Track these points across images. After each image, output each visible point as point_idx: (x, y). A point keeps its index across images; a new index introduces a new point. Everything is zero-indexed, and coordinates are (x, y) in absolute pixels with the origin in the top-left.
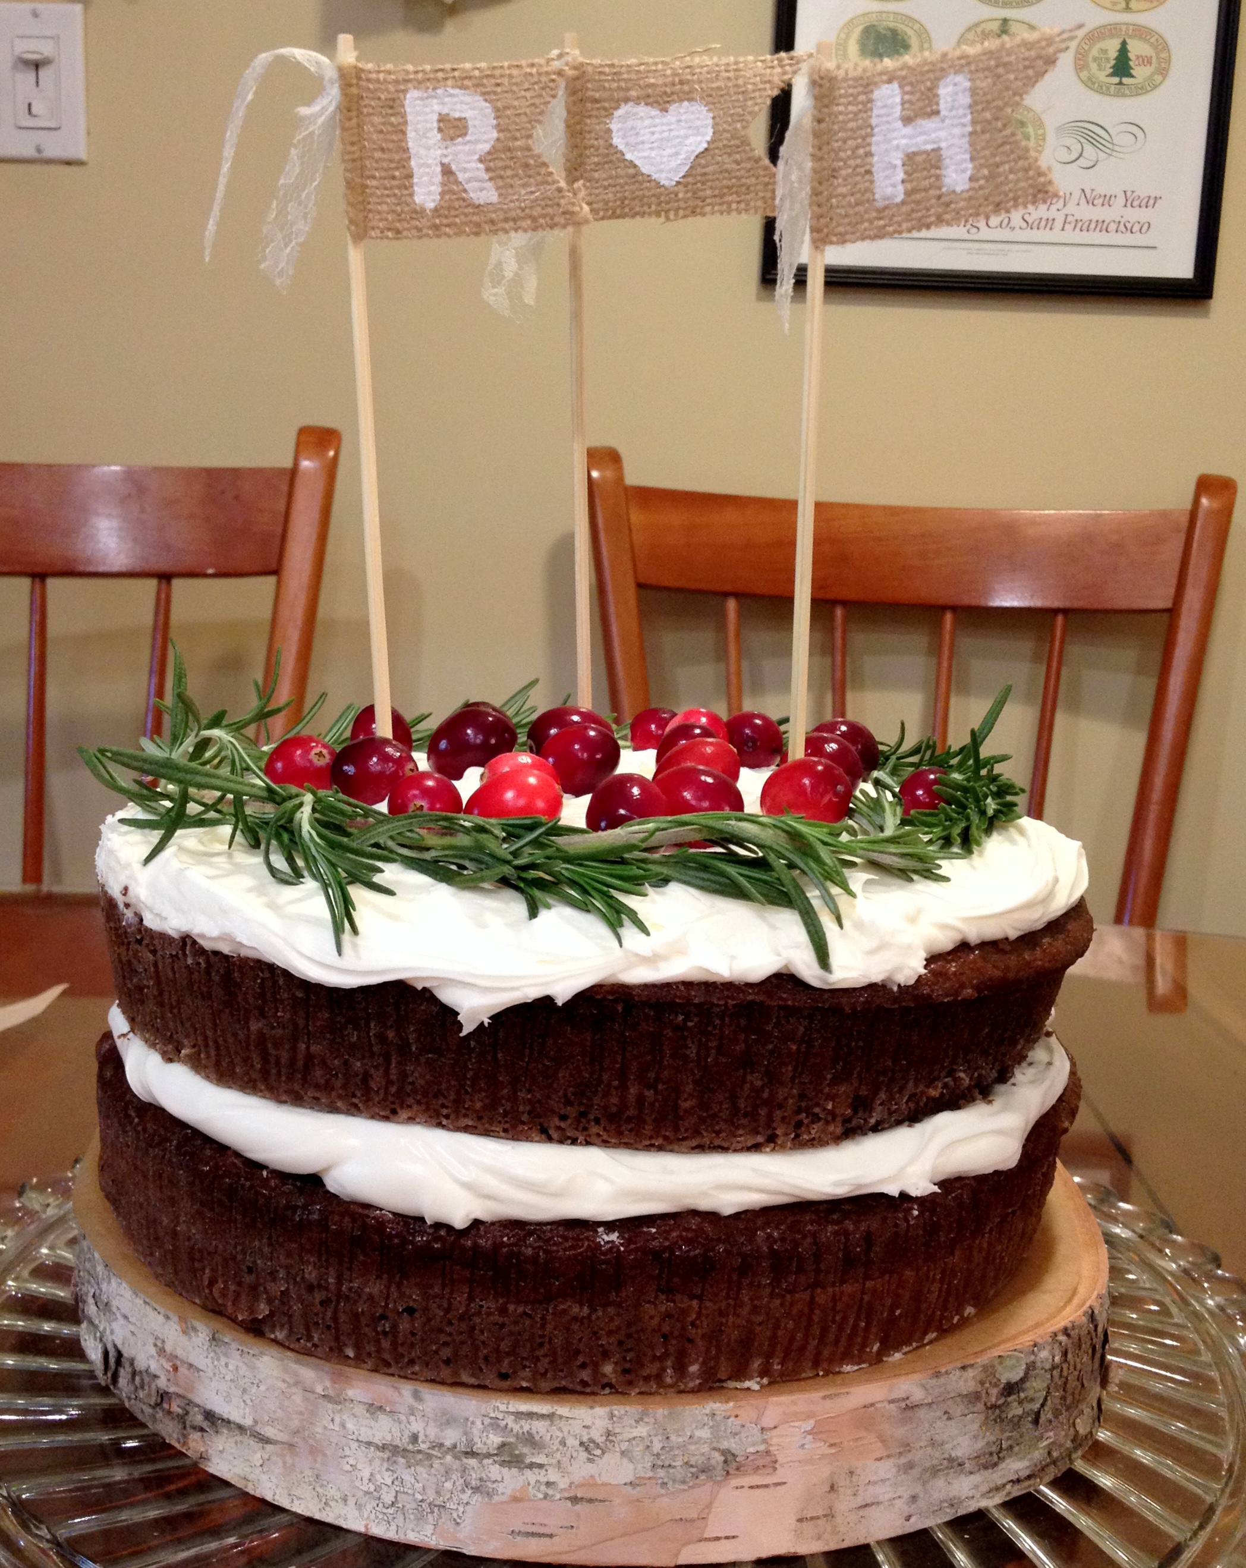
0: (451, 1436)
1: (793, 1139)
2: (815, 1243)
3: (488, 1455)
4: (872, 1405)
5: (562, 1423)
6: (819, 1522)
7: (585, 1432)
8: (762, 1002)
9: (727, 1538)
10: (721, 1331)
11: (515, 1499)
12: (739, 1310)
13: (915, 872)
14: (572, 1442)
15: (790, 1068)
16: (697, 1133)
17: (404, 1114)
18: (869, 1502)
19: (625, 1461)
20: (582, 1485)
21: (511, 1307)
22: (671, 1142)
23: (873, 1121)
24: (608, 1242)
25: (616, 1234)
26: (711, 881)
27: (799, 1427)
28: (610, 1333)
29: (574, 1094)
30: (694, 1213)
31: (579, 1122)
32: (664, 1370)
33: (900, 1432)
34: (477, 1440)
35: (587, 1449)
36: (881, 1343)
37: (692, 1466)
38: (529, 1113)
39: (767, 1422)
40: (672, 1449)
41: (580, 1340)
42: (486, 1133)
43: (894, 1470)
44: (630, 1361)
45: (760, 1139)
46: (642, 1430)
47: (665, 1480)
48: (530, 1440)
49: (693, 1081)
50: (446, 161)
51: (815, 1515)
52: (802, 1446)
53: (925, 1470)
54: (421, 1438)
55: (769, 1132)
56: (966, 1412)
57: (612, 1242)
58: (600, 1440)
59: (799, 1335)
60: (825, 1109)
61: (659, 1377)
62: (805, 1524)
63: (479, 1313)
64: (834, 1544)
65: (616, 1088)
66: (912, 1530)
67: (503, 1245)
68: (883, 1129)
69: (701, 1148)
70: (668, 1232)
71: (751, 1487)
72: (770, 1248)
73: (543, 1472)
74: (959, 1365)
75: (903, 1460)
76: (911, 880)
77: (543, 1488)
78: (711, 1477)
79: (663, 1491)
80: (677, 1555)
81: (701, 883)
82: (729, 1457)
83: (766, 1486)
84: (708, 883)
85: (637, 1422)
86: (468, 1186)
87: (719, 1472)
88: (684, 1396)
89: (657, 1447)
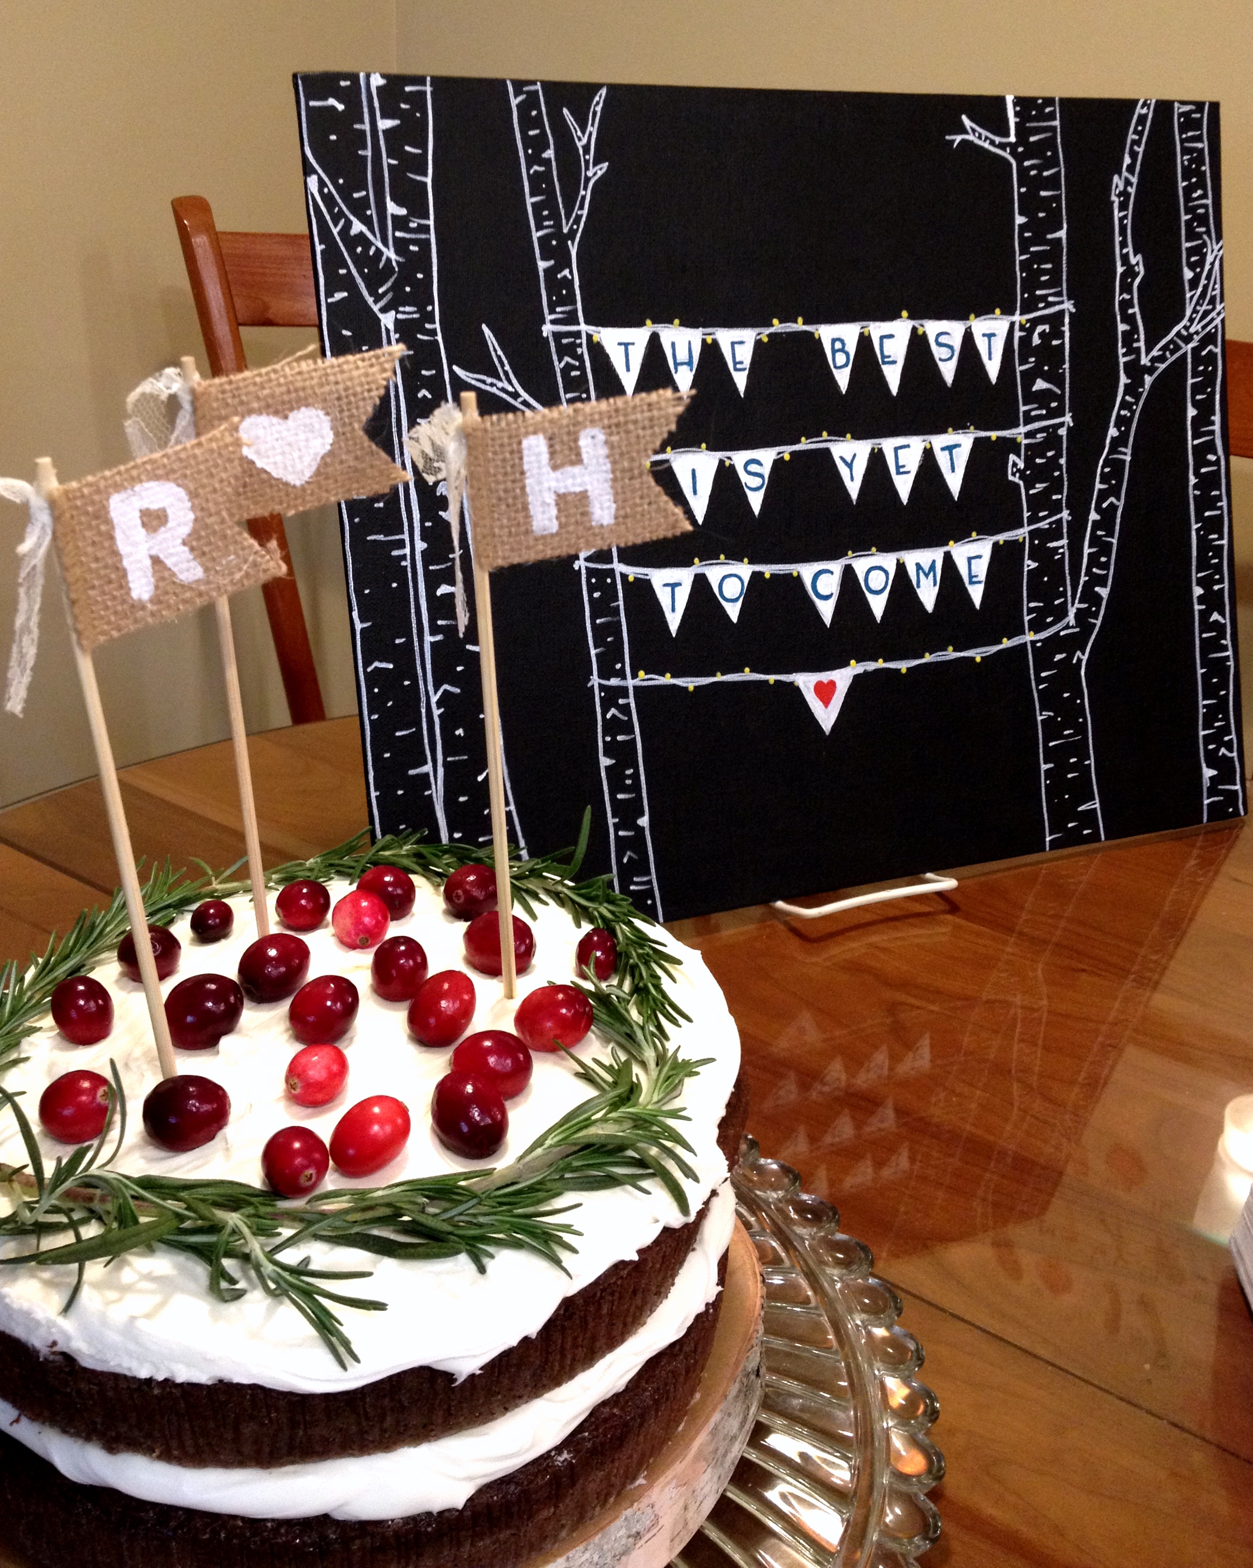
25: (565, 1451)
33: (712, 1447)
40: (604, 1554)
50: (153, 552)
57: (566, 1460)
64: (688, 1539)
83: (654, 1535)
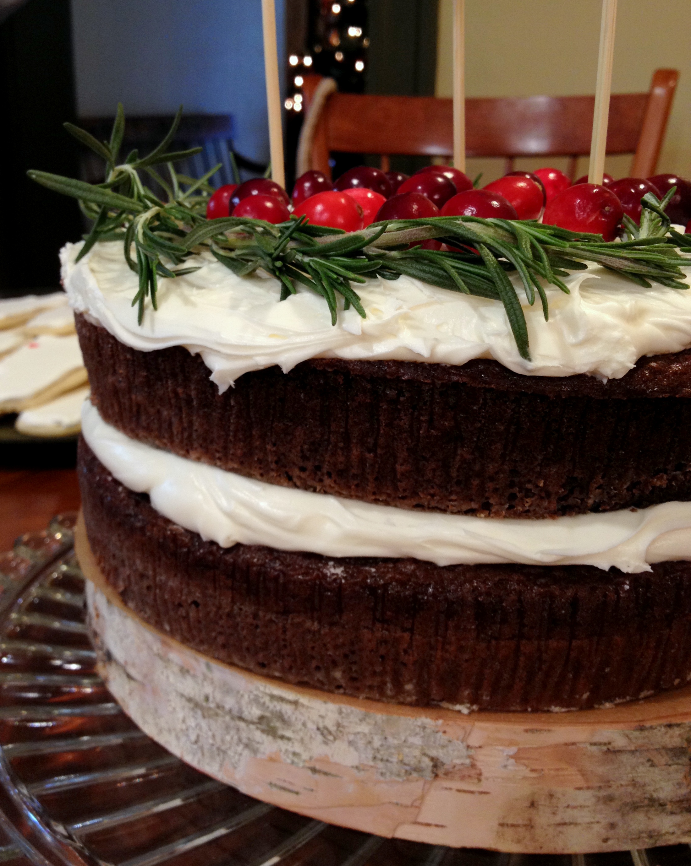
0: (230, 703)
1: (508, 509)
2: (520, 601)
3: (253, 723)
4: (573, 744)
5: (303, 710)
6: (520, 829)
7: (320, 720)
8: (464, 384)
9: (437, 826)
10: (431, 661)
11: (272, 760)
12: (447, 647)
13: (655, 279)
14: (311, 726)
15: (499, 446)
16: (415, 494)
17: (193, 455)
18: (567, 821)
19: (352, 749)
20: (317, 760)
21: (261, 614)
22: (394, 499)
23: (590, 502)
24: (333, 574)
25: (342, 569)
26: (432, 273)
27: (503, 751)
28: (336, 647)
29: (309, 450)
30: (413, 560)
31: (316, 474)
32: (385, 683)
33: (601, 770)
34: (244, 709)
35: (322, 734)
36: (592, 692)
37: (405, 764)
38: (277, 462)
39: (474, 741)
40: (389, 747)
41: (313, 648)
42: (249, 475)
43: (593, 800)
44: (356, 671)
45: (474, 505)
46: (364, 728)
47: (384, 771)
48: (281, 717)
49: (408, 449)
51: (515, 823)
52: (505, 766)
53: (626, 804)
54: (211, 699)
55: (483, 500)
56: (670, 762)
57: (337, 574)
58: (333, 729)
59: (506, 676)
60: (537, 486)
61: (381, 689)
62: (506, 829)
63: (240, 615)
64: (531, 849)
65: (342, 449)
66: (609, 850)
67: (254, 565)
68: (604, 511)
69: (420, 507)
70: (385, 573)
71: (459, 791)
72: (476, 599)
73: (290, 744)
74: (665, 722)
75: (603, 793)
76: (649, 286)
77: (291, 756)
78: (422, 776)
79: (382, 779)
80: (395, 830)
81: (422, 274)
82: (436, 764)
83: (472, 792)
84: (429, 275)
85: (361, 720)
86: (230, 515)
87: (428, 775)
88: (403, 707)
89: (377, 742)
